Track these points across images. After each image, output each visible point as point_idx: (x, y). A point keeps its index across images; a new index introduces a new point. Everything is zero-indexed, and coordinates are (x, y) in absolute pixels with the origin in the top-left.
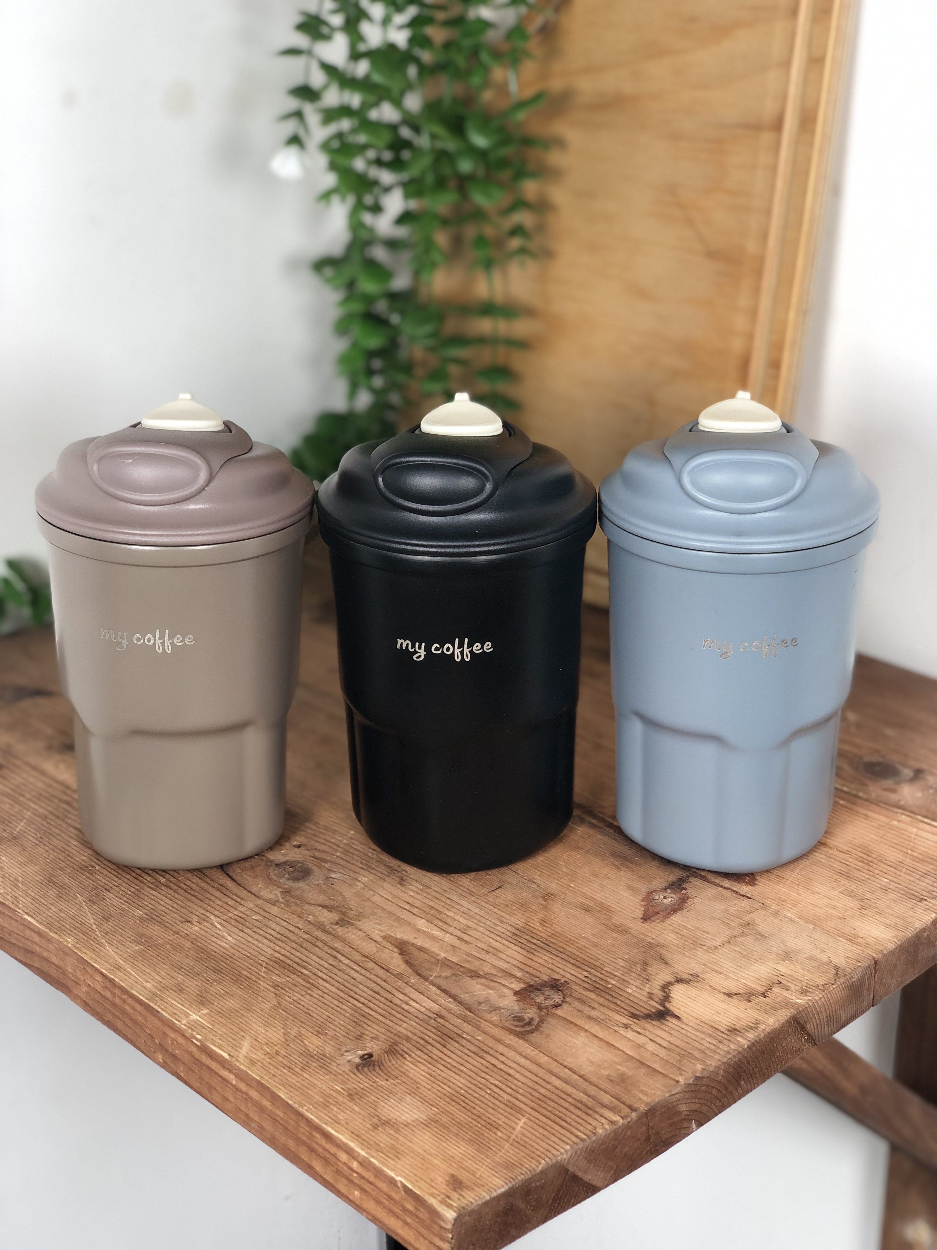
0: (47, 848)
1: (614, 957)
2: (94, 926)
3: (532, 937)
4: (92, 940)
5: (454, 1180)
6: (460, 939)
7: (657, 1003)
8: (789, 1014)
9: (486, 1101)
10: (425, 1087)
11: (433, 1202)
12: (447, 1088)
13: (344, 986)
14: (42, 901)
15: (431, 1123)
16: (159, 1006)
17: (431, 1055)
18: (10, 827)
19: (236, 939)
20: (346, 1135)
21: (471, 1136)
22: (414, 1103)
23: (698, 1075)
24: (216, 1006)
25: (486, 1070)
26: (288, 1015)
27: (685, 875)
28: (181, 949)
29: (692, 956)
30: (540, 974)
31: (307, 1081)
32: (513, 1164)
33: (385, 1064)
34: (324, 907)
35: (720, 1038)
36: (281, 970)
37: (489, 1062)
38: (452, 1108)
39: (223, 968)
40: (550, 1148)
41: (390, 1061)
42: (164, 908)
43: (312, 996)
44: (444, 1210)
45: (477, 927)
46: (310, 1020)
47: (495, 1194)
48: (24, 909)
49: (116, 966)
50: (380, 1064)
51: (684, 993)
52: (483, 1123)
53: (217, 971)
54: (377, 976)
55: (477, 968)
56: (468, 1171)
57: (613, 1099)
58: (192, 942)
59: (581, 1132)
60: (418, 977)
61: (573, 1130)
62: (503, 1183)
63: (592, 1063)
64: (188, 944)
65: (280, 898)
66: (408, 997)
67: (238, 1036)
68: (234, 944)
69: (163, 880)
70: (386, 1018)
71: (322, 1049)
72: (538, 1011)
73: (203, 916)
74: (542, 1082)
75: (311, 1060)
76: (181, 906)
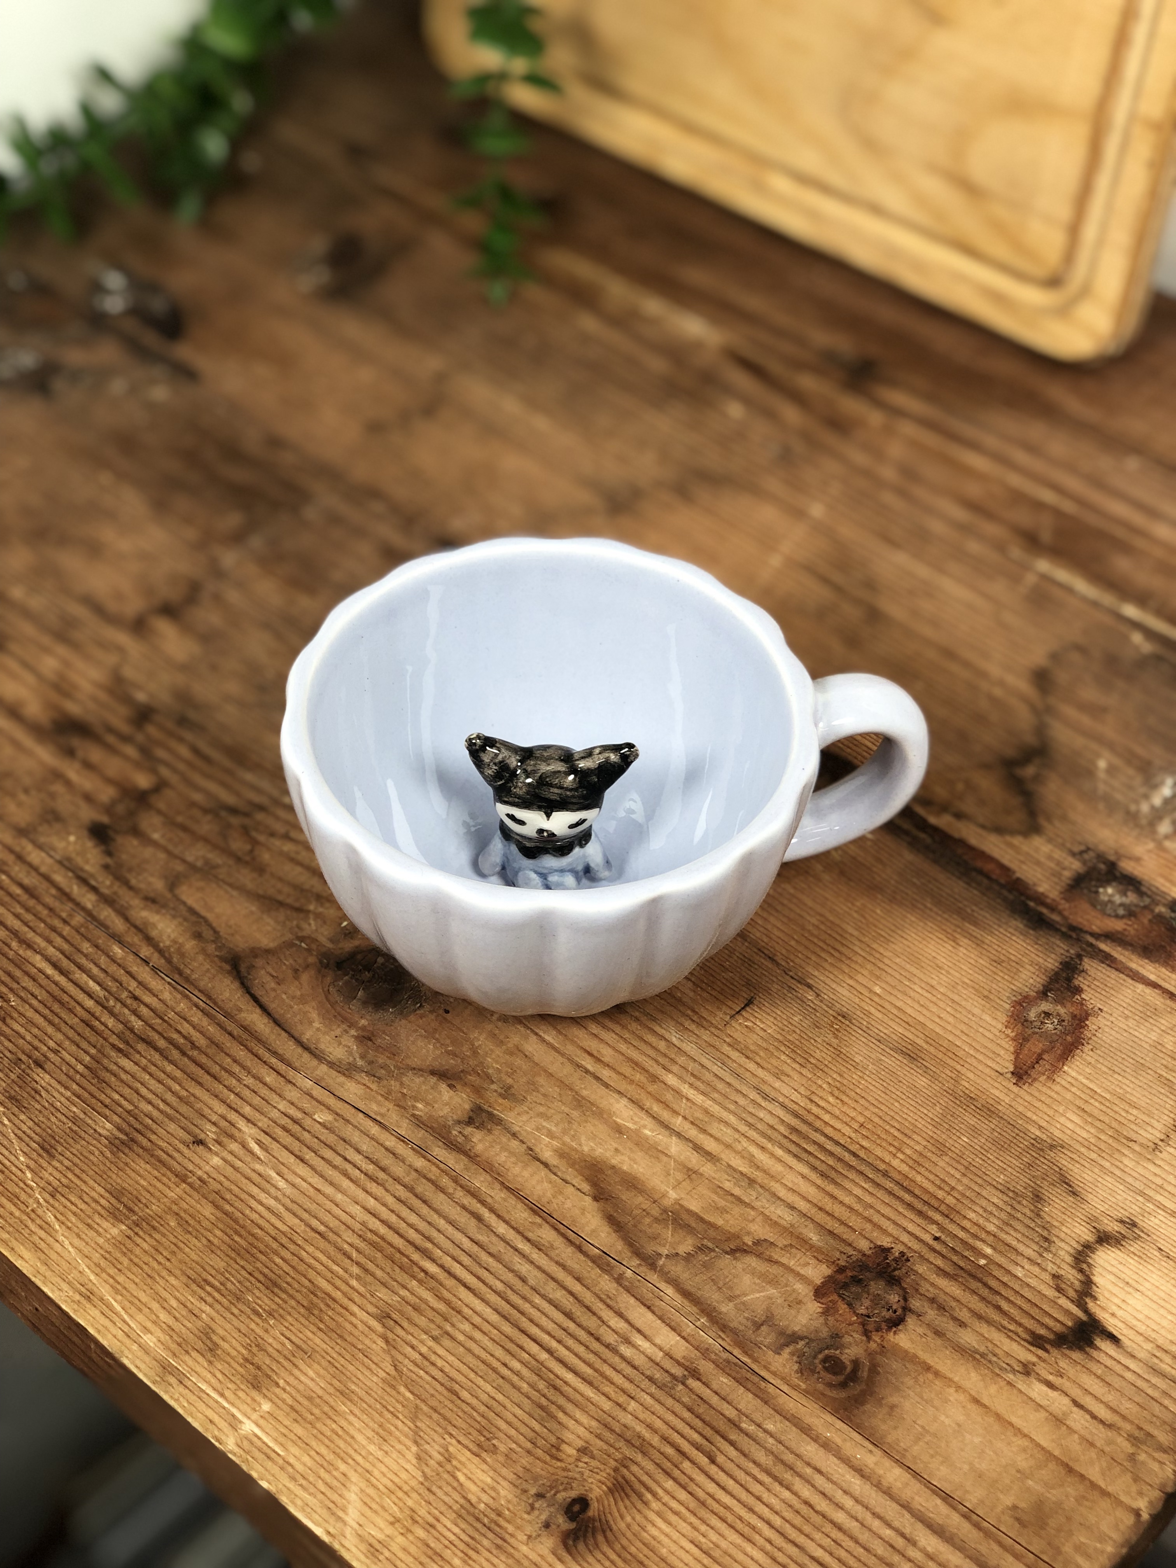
1: (980, 1181)
2: (29, 1175)
3: (826, 1136)
4: (28, 1215)
6: (697, 1148)
7: (1072, 1301)
13: (508, 1302)
16: (177, 1400)
17: (692, 1487)
19: (293, 1185)
23: (1170, 1490)
24: (284, 1390)
25: (798, 1521)
26: (418, 1402)
27: (1072, 951)
28: (198, 1227)
29: (1118, 1172)
30: (851, 1235)
33: (614, 1527)
34: (442, 1075)
36: (387, 1266)
37: (799, 1497)
39: (281, 1272)
41: (622, 1517)
42: (150, 1108)
43: (453, 1339)
45: (725, 1115)
46: (460, 1413)
49: (83, 1289)
50: (605, 1527)
51: (1114, 1270)
53: (270, 1284)
54: (563, 1267)
55: (737, 1229)
58: (214, 1203)
60: (635, 1262)
63: (981, 1475)
64: (208, 1211)
65: (357, 1056)
66: (627, 1321)
67: (335, 1473)
68: (292, 1201)
69: (137, 1024)
70: (597, 1389)
71: (493, 1494)
72: (864, 1338)
73: (223, 1123)
74: (900, 1542)
75: (477, 1530)
76: (180, 1098)
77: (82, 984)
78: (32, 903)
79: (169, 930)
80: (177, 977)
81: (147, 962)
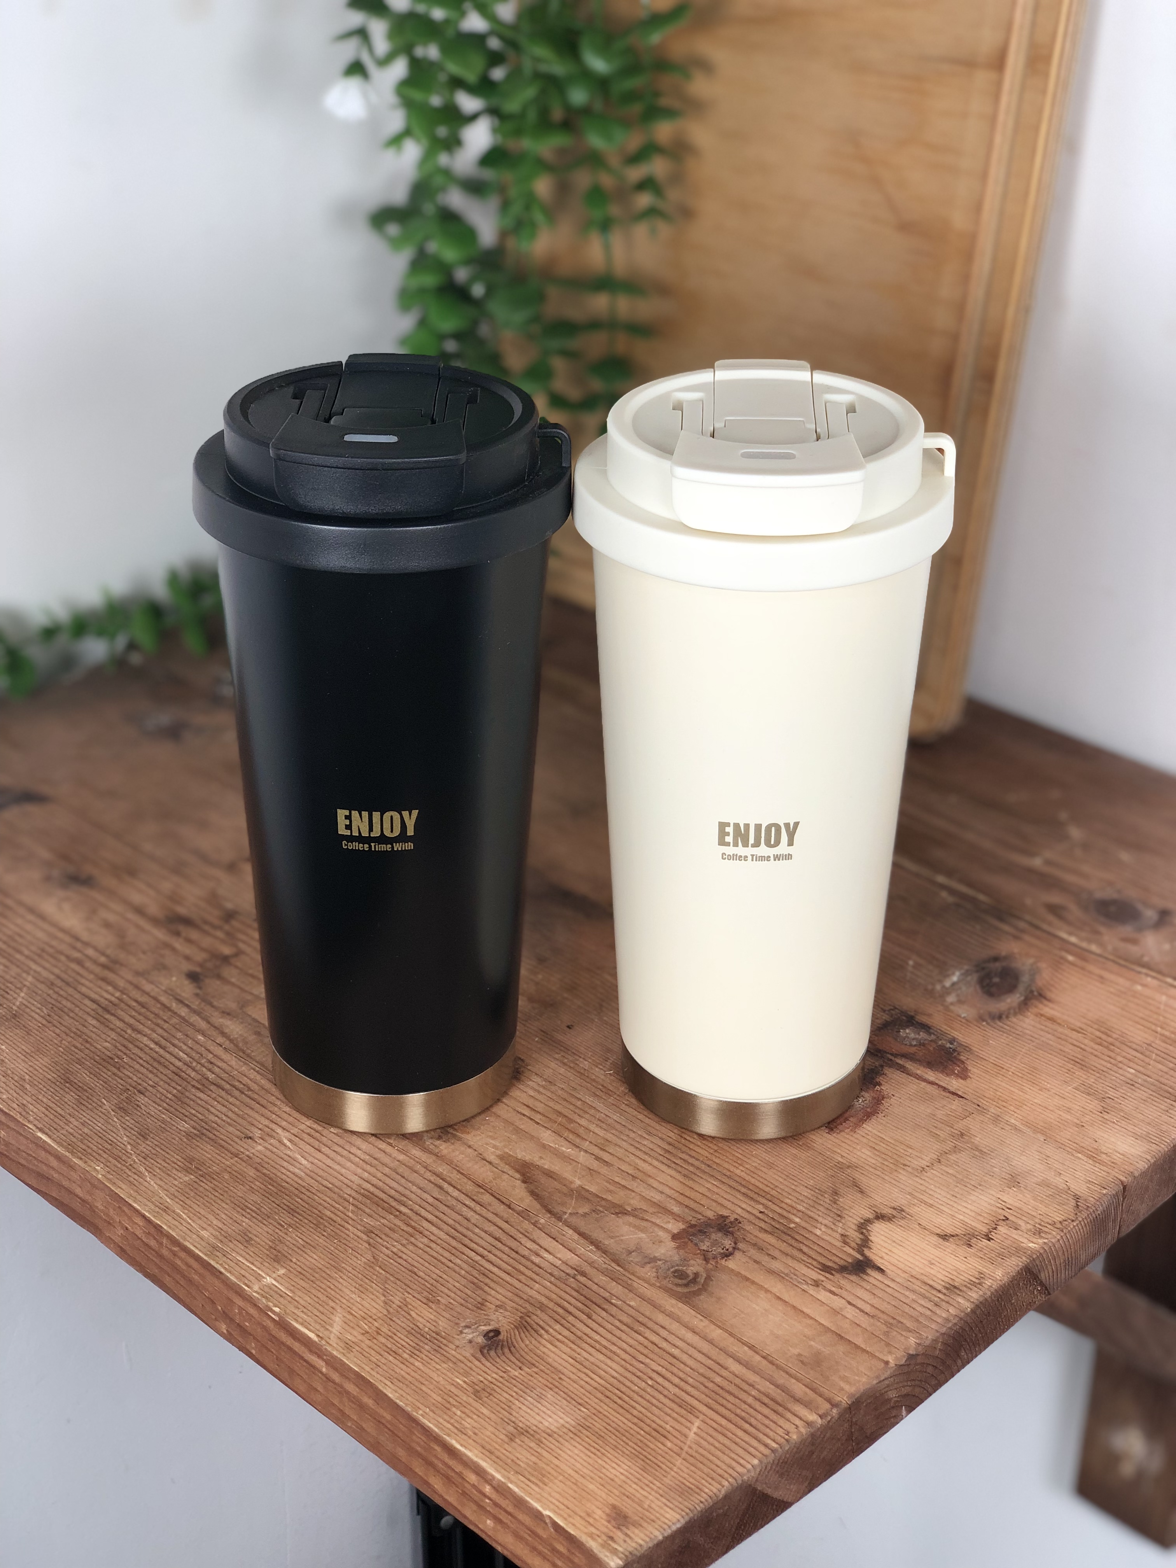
0: (58, 1031)
1: (796, 1183)
2: (129, 1147)
3: (690, 1155)
4: (126, 1167)
5: (616, 1513)
6: (597, 1158)
7: (854, 1249)
8: (1020, 1264)
9: (648, 1397)
10: (569, 1378)
11: (593, 1545)
12: (598, 1379)
13: (455, 1229)
14: (58, 1110)
15: (581, 1430)
16: (220, 1264)
17: (573, 1330)
18: (7, 999)
19: (310, 1162)
20: (476, 1452)
21: (634, 1448)
22: (557, 1402)
23: (911, 1352)
24: (296, 1264)
25: (646, 1351)
26: (388, 1275)
27: (877, 1063)
29: (894, 1182)
30: (703, 1209)
31: (419, 1372)
32: (689, 1488)
33: (517, 1345)
35: (936, 1299)
36: (374, 1208)
37: (648, 1339)
38: (606, 1407)
39: (299, 1206)
40: (734, 1464)
41: (523, 1341)
42: (216, 1118)
43: (416, 1246)
44: (607, 1556)
45: (619, 1142)
46: (416, 1282)
47: (668, 1532)
48: (36, 1122)
49: (162, 1206)
50: (510, 1345)
51: (886, 1234)
52: (647, 1429)
53: (291, 1211)
54: (496, 1215)
55: (623, 1201)
56: (633, 1500)
57: (808, 1390)
58: (256, 1169)
59: (771, 1439)
60: (549, 1215)
61: (761, 1436)
62: (678, 1517)
63: (777, 1337)
64: (252, 1172)
66: (538, 1245)
67: (326, 1307)
68: (311, 1171)
69: (211, 1076)
70: (513, 1277)
71: (435, 1324)
72: (704, 1262)
73: (266, 1129)
74: (716, 1368)
75: (422, 1341)
76: (237, 1115)
77: (175, 1053)
78: (143, 1010)
79: (238, 1030)
80: (241, 1054)
81: (221, 1046)
